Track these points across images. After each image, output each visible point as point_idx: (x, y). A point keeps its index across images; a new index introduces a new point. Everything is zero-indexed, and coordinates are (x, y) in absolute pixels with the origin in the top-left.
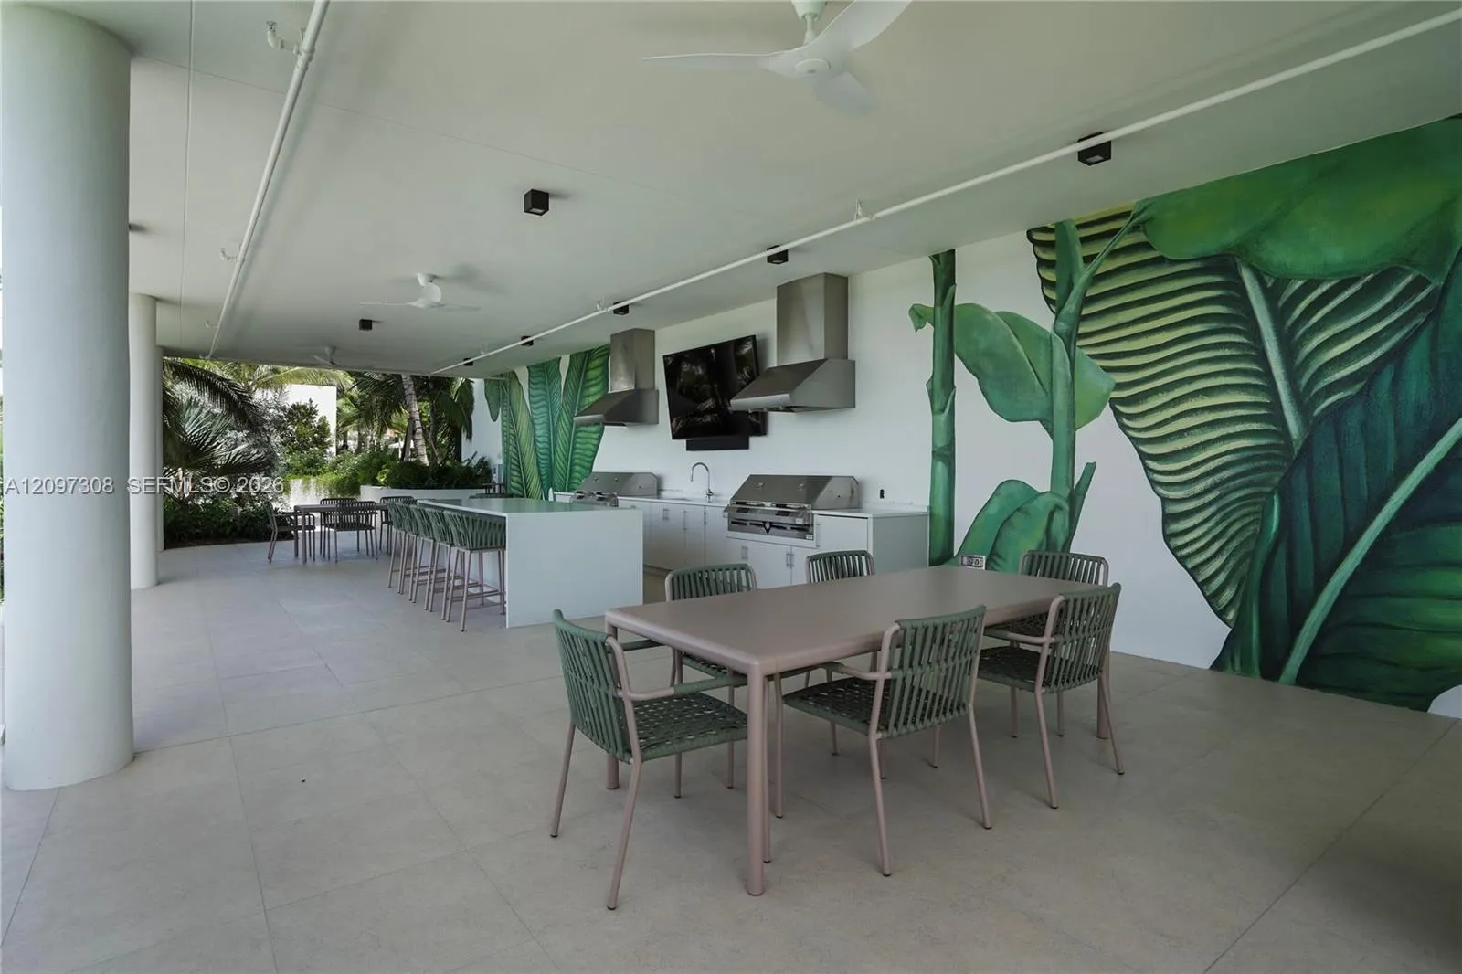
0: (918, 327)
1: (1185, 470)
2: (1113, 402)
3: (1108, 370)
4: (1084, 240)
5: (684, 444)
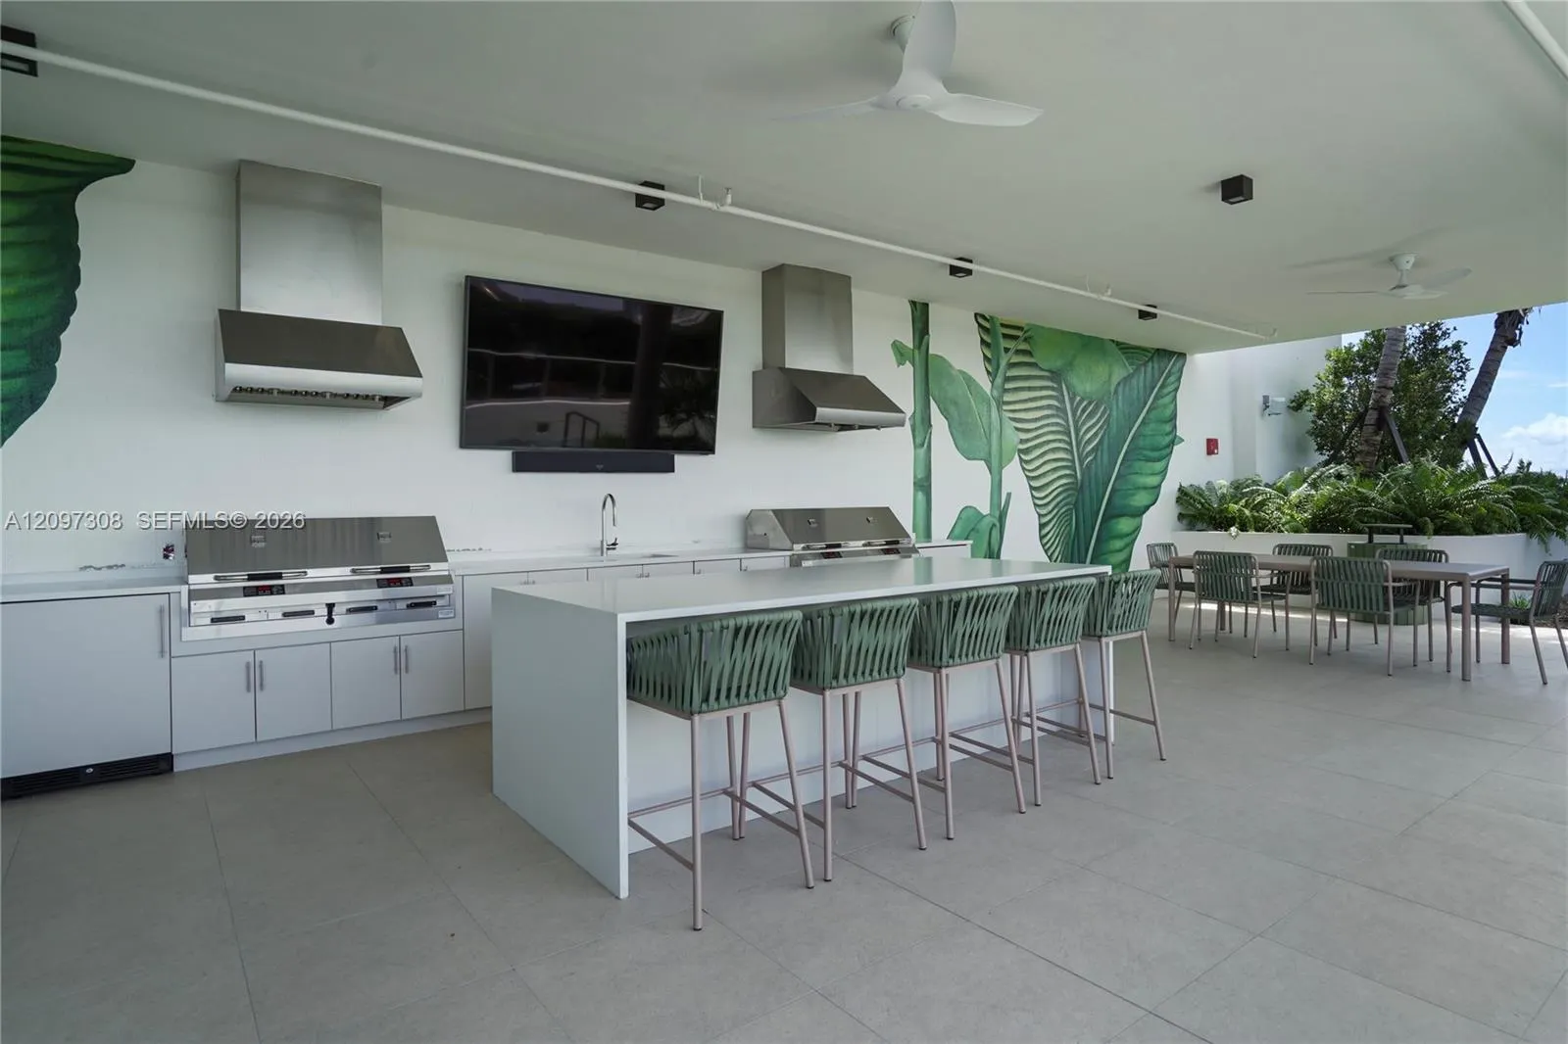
0: (900, 363)
1: (1046, 496)
2: (1021, 451)
3: (1017, 429)
4: (1005, 336)
5: (504, 457)
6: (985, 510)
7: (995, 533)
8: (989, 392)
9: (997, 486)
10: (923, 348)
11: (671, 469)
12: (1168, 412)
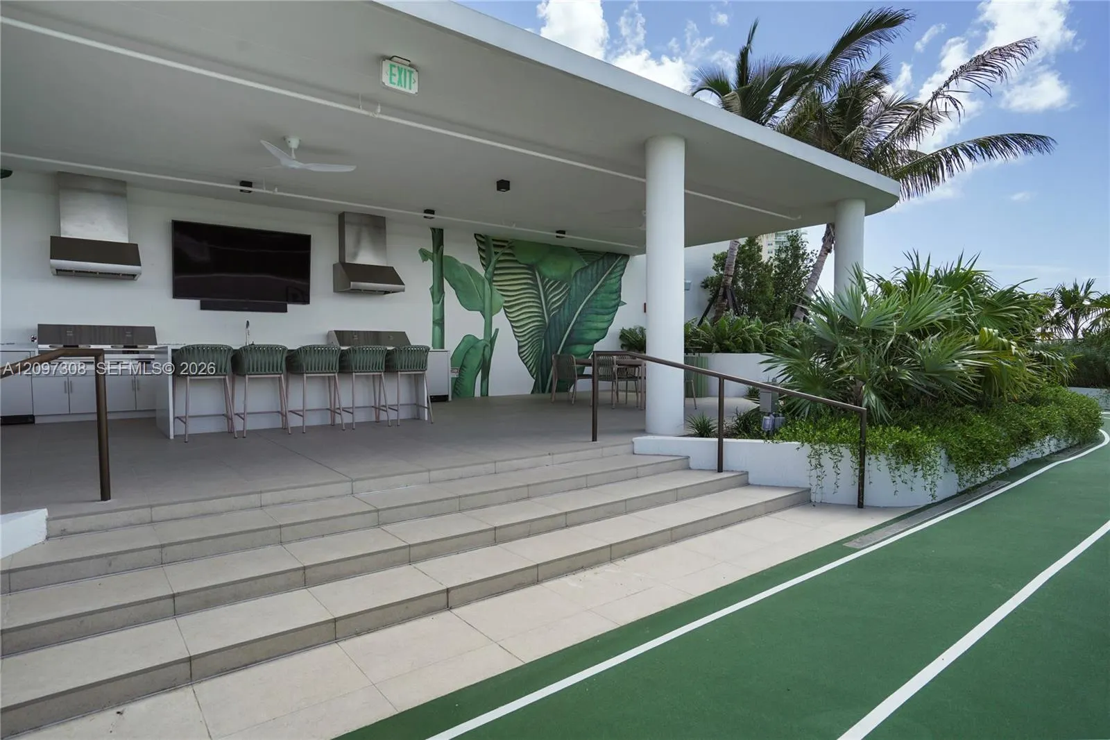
0: (425, 260)
1: (524, 331)
2: (504, 307)
3: (503, 295)
4: (495, 246)
5: (196, 303)
6: (480, 336)
7: (487, 350)
8: (483, 275)
9: (488, 325)
10: (439, 252)
11: (285, 311)
12: (615, 287)
